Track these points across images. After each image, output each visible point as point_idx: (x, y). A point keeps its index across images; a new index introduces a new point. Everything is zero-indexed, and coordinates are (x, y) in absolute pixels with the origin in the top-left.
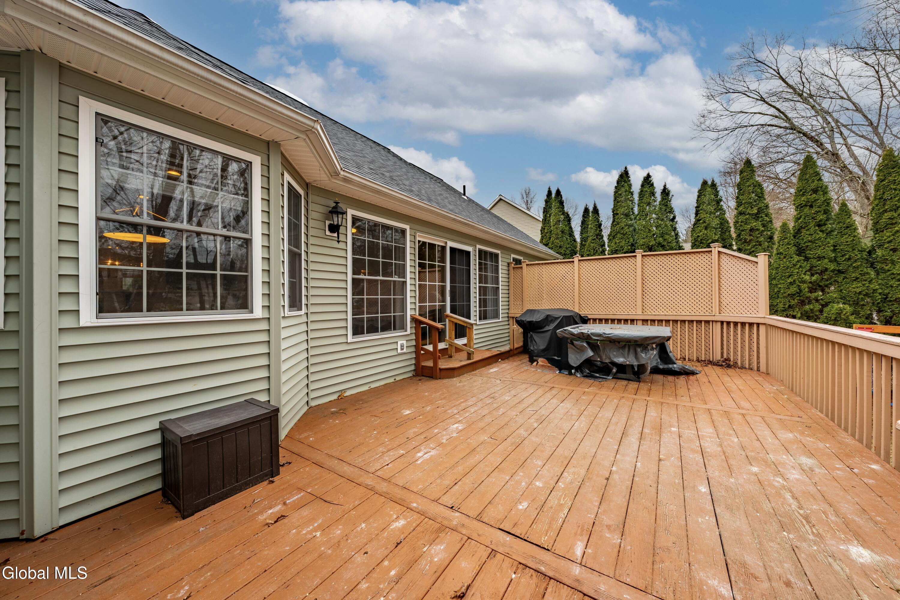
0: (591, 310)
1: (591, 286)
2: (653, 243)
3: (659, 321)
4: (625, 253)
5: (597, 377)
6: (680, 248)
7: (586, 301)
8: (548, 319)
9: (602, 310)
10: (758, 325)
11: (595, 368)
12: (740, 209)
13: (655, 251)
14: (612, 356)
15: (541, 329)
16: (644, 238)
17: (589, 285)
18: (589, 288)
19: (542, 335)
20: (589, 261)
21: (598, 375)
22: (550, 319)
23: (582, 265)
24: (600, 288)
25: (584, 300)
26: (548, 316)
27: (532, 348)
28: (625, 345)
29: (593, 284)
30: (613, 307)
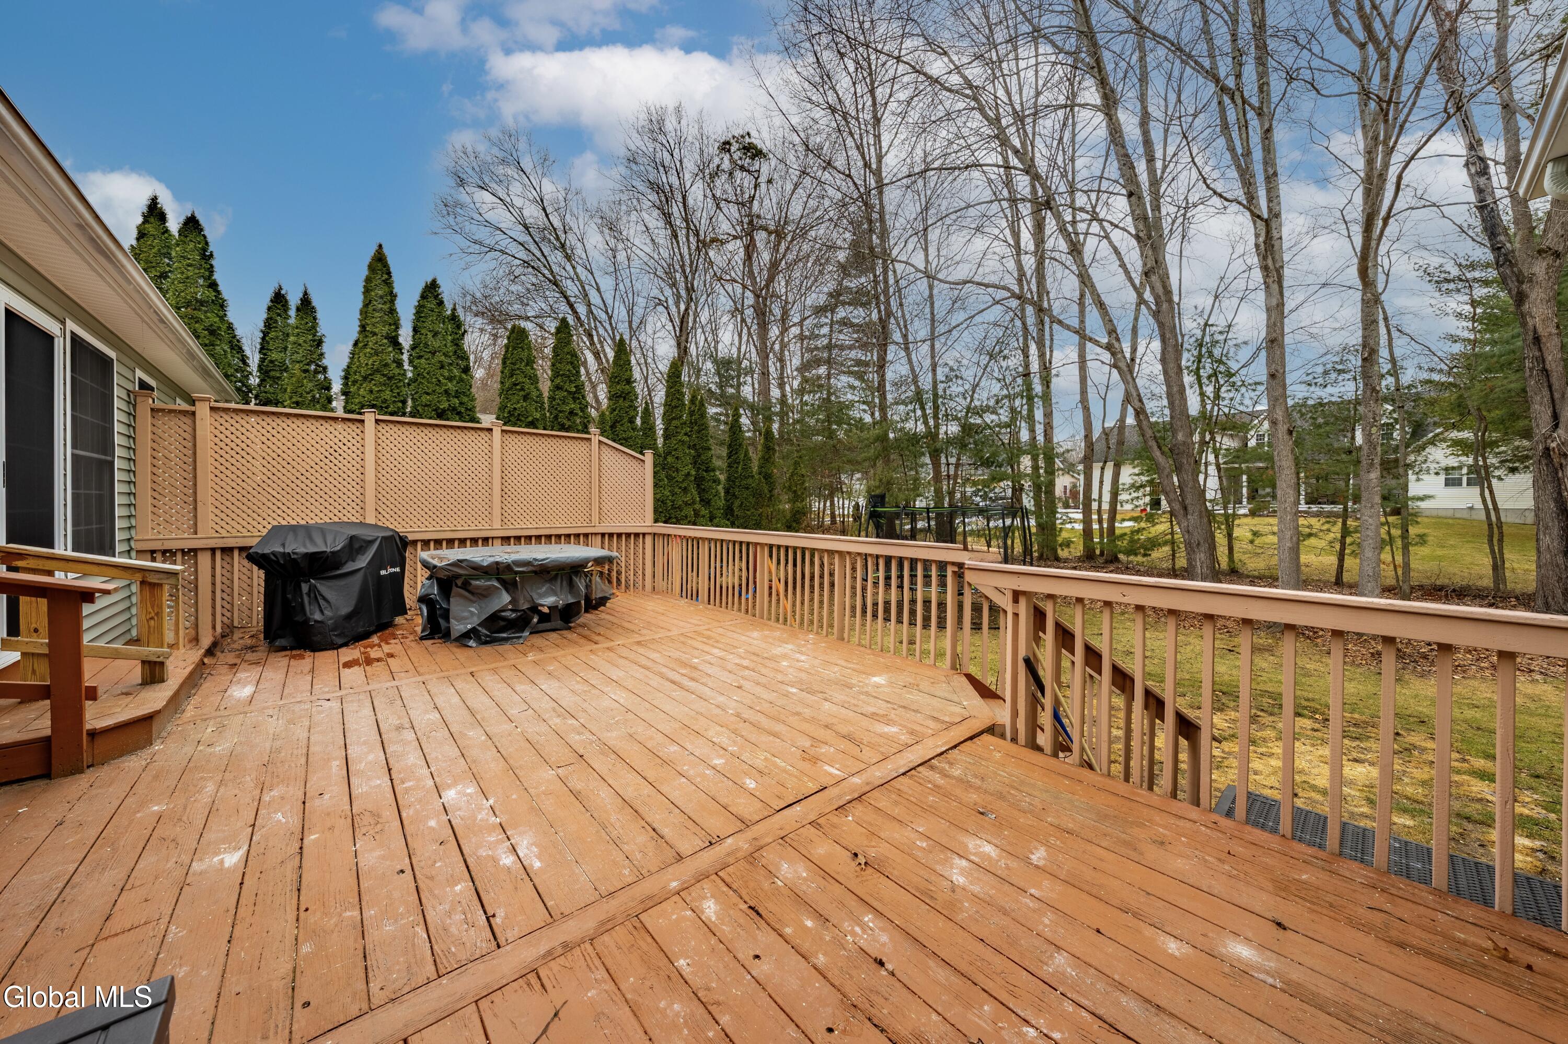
0: (404, 523)
1: (404, 476)
2: (444, 405)
3: (546, 536)
4: (392, 414)
5: (506, 640)
6: (474, 420)
7: (392, 506)
8: (355, 546)
9: (427, 523)
10: (644, 534)
11: (502, 623)
12: (558, 381)
13: (448, 419)
14: (535, 596)
15: (338, 568)
16: (428, 394)
17: (400, 473)
18: (400, 479)
19: (342, 582)
20: (399, 426)
21: (504, 635)
22: (356, 546)
23: (383, 431)
24: (423, 480)
25: (388, 503)
26: (352, 538)
27: (318, 616)
28: (557, 575)
29: (408, 473)
30: (448, 516)
